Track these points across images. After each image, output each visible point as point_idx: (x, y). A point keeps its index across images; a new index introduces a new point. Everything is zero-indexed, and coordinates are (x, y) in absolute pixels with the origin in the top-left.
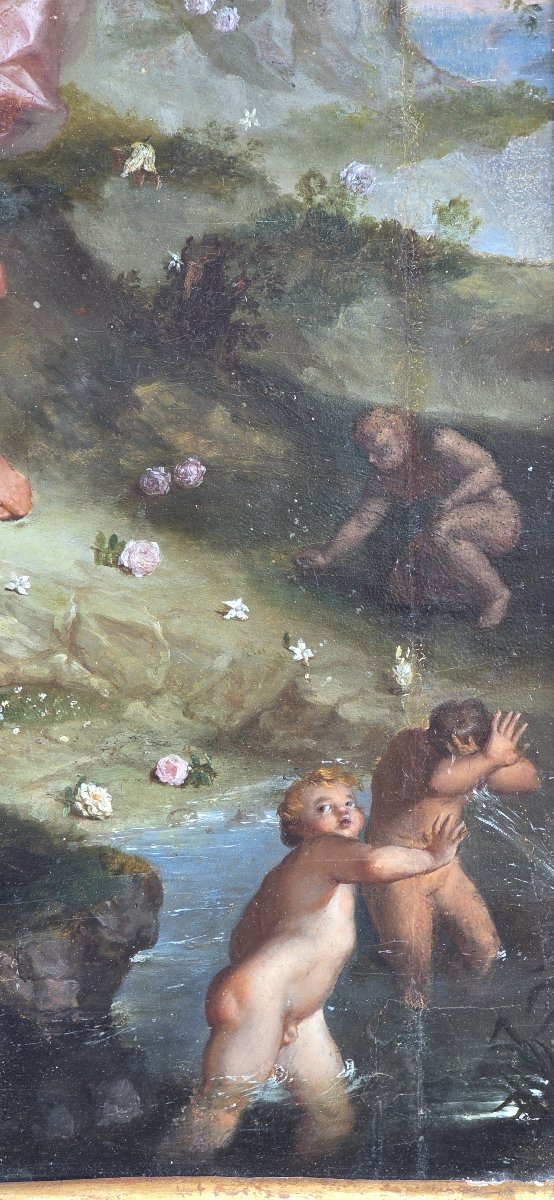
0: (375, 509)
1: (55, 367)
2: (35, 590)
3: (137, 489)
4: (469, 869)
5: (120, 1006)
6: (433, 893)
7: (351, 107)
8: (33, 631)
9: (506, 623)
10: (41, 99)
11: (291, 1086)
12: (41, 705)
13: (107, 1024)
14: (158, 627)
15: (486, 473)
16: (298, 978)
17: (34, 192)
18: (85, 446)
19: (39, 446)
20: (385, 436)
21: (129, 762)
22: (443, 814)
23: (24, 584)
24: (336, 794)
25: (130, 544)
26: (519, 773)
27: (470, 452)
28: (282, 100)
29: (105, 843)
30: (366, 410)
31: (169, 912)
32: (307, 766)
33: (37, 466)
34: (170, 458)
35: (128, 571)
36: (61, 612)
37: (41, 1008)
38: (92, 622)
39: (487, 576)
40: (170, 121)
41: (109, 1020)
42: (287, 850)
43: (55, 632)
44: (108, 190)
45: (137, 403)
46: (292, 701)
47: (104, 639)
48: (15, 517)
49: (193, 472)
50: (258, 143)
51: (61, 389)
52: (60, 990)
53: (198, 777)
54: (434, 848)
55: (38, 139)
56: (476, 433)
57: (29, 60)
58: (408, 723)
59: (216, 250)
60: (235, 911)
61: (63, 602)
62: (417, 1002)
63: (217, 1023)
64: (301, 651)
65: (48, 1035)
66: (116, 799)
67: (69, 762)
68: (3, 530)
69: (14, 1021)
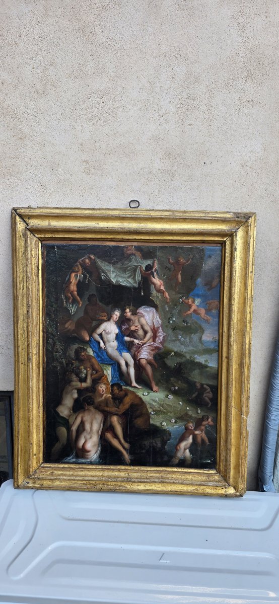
0: (196, 393)
1: (162, 376)
2: (159, 400)
3: (170, 390)
4: (205, 433)
5: (166, 447)
6: (201, 436)
7: (195, 349)
8: (158, 405)
9: (211, 406)
10: (162, 347)
11: (185, 457)
12: (159, 413)
13: (164, 449)
14: (172, 405)
15: (209, 390)
16: (186, 445)
17: (161, 357)
18: (165, 385)
20: (198, 385)
21: (168, 420)
22: (203, 427)
23: (157, 399)
24: (191, 425)
25: (169, 396)
26: (211, 423)
27: (207, 387)
28: (188, 348)
29: (165, 429)
30: (196, 382)
31: (172, 437)
32: (188, 421)
34: (174, 387)
35: (169, 399)
36: (161, 403)
37: (157, 447)
38: (165, 404)
39: (209, 401)
40: (176, 350)
42: (185, 431)
43: (161, 405)
44: (169, 357)
45: (171, 380)
46: (186, 414)
47: (166, 406)
48: (157, 392)
49: (177, 388)
50: (185, 353)
51: (163, 378)
52: (159, 445)
53: (176, 422)
54: (202, 431)
55: (161, 351)
56: (207, 385)
57: (161, 343)
58: (199, 417)
59: (180, 364)
60: (179, 437)
62: (199, 448)
63: (177, 450)
64: (188, 408)
65: (158, 450)
66: (166, 424)
67: (161, 419)
68: (155, 394)
69: (154, 448)
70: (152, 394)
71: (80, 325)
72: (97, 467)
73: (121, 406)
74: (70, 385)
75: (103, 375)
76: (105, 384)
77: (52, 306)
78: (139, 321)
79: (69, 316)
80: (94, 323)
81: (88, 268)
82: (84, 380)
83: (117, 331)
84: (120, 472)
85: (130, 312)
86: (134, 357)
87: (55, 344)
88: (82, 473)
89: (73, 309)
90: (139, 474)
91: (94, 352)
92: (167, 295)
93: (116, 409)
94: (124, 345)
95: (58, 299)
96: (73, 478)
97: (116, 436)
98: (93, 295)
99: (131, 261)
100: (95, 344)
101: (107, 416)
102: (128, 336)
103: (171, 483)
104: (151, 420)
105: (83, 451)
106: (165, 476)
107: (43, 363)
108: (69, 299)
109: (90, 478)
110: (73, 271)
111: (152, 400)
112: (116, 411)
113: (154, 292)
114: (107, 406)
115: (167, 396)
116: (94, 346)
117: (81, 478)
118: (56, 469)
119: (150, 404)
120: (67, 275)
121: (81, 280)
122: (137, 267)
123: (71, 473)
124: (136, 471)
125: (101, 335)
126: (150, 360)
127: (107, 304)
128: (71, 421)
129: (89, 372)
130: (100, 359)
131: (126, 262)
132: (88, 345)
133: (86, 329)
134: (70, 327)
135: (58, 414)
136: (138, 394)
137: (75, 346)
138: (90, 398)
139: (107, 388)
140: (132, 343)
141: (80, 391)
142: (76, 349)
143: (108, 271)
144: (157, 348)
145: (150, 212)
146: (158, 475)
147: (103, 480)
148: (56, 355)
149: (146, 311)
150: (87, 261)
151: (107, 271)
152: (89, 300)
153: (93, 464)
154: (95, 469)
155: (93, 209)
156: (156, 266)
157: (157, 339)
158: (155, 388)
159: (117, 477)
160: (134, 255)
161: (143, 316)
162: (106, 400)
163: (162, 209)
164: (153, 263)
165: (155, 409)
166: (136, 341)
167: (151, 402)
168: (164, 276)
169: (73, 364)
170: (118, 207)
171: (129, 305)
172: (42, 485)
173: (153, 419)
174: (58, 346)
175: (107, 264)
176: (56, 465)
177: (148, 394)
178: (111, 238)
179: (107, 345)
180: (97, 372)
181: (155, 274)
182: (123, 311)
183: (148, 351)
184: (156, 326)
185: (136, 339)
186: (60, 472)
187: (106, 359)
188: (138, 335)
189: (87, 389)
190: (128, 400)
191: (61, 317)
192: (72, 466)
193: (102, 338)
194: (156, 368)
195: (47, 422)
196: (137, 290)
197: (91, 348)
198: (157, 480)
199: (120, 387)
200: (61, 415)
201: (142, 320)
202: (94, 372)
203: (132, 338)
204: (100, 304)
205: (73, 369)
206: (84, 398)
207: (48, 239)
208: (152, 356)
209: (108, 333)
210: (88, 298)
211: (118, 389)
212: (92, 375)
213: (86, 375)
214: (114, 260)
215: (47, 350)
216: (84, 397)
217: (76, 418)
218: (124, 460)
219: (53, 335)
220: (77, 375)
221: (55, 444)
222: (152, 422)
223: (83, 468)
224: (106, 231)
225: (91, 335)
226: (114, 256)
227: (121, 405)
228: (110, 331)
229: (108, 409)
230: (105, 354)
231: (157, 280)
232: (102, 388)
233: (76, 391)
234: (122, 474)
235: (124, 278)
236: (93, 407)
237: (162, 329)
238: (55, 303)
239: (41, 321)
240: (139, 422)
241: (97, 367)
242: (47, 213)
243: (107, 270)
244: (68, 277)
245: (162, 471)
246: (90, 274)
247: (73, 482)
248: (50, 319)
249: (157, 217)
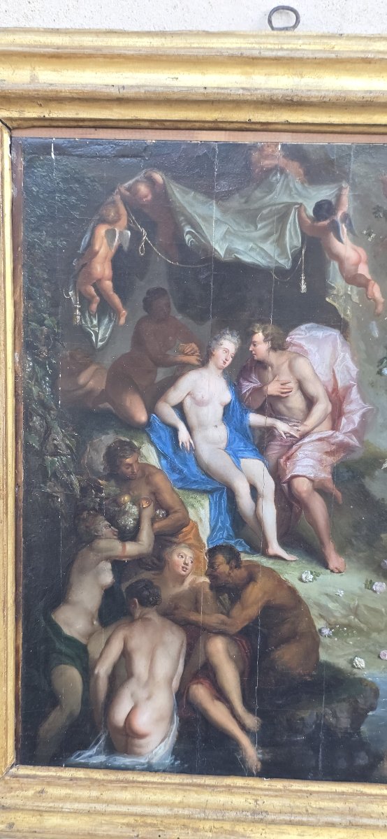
1: (356, 526)
2: (345, 596)
3: (380, 566)
5: (363, 728)
8: (344, 608)
10: (356, 444)
12: (345, 632)
13: (359, 733)
14: (383, 610)
17: (353, 472)
18: (363, 552)
19: (349, 551)
21: (371, 652)
23: (341, 593)
25: (376, 583)
29: (362, 676)
31: (382, 700)
33: (348, 557)
35: (375, 592)
36: (353, 603)
37: (339, 726)
38: (363, 607)
41: (360, 732)
43: (350, 609)
44: (377, 473)
45: (382, 539)
47: (366, 612)
48: (340, 572)
51: (358, 534)
52: (345, 722)
55: (355, 456)
57: (354, 432)
61: (353, 600)
65: (340, 735)
66: (366, 663)
67: (352, 650)
68: (336, 576)
69: (329, 730)
70: (326, 577)
71: (122, 377)
72: (168, 780)
73: (236, 611)
74: (92, 549)
75: (185, 522)
76: (190, 546)
77: (41, 323)
78: (291, 367)
79: (90, 353)
80: (161, 374)
81: (146, 211)
82: (130, 535)
83: (227, 396)
84: (232, 793)
85: (265, 341)
86: (276, 473)
87: (48, 430)
88: (126, 795)
89: (100, 332)
90: (287, 802)
91: (161, 455)
92: (376, 291)
93: (223, 617)
94: (248, 438)
95: (57, 302)
96: (99, 807)
97: (220, 694)
98: (159, 292)
99: (271, 189)
100: (165, 434)
101: (195, 635)
102: (261, 411)
103: (377, 827)
104: (321, 651)
105: (127, 735)
106: (360, 809)
107: (17, 485)
108: (90, 302)
109: (148, 810)
110: (103, 221)
111: (327, 595)
112: (223, 623)
113: (338, 283)
114: (197, 610)
115: (369, 585)
116: (160, 438)
117: (124, 809)
118: (50, 782)
119: (318, 605)
120: (85, 232)
121: (126, 247)
122: (289, 207)
123: (95, 793)
124: (278, 794)
125: (180, 408)
126: (322, 482)
127: (201, 317)
128: (94, 649)
129: (147, 513)
130: (176, 476)
131: (258, 193)
132: (144, 437)
133: (138, 390)
134: (91, 383)
135: (57, 630)
136: (285, 577)
137: (107, 439)
138: (149, 585)
139: (196, 560)
140: (270, 431)
141: (119, 566)
142: (109, 448)
143: (204, 218)
144: (343, 447)
145: (333, 42)
146: (340, 805)
147: (184, 817)
148: (53, 463)
149: (314, 340)
150: (143, 189)
151: (199, 220)
152: (147, 304)
153: (156, 771)
154: (161, 783)
155: (163, 34)
156: (346, 206)
157: (344, 420)
158: (335, 560)
159: (223, 809)
160: (282, 171)
161: (302, 353)
162: (195, 592)
163: (364, 34)
164: (339, 197)
165: (333, 620)
166: (282, 427)
167: (324, 600)
168: (369, 235)
169: (99, 490)
170: (232, 28)
171: (263, 322)
172: (11, 825)
173: (327, 648)
174: (59, 438)
175: (201, 197)
176: (52, 772)
177: (314, 579)
178: (215, 122)
179: (199, 436)
180: (168, 514)
181: (344, 229)
182: (246, 338)
183: (317, 455)
184: (340, 385)
185: (281, 419)
186: (63, 792)
187: (194, 476)
188: (289, 409)
189: (139, 561)
190: (255, 595)
191: (68, 353)
192: (98, 775)
193: (183, 417)
194: (337, 503)
195: (26, 652)
196: (287, 276)
197: (152, 443)
198: (336, 819)
199: (233, 556)
200: (67, 631)
201: (302, 366)
202: (160, 513)
203: (271, 416)
204: (179, 317)
205: (100, 504)
206: (131, 585)
207: (30, 124)
208: (329, 469)
209: (200, 403)
210: (145, 300)
211: (228, 563)
212: (154, 520)
213: (138, 522)
214: (222, 186)
215: (28, 448)
216: (133, 580)
217: (108, 642)
218: (243, 761)
219: (42, 404)
220: (113, 520)
221: (49, 713)
222: (324, 656)
223: (128, 782)
224: (202, 98)
225: (151, 409)
226: (221, 175)
227: (238, 606)
228: (206, 398)
229: (200, 618)
230: (192, 463)
231: (347, 248)
232: (182, 557)
233: (109, 566)
234: (239, 800)
235: (249, 239)
236: (157, 611)
237: (360, 391)
238: (50, 315)
239: (10, 364)
240: (288, 656)
241: (168, 497)
242: (29, 46)
243: (199, 216)
244: (87, 236)
245: (352, 794)
246: (152, 227)
247: (99, 819)
248: (34, 361)
249: (352, 55)
